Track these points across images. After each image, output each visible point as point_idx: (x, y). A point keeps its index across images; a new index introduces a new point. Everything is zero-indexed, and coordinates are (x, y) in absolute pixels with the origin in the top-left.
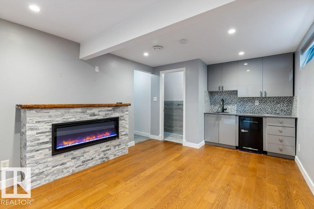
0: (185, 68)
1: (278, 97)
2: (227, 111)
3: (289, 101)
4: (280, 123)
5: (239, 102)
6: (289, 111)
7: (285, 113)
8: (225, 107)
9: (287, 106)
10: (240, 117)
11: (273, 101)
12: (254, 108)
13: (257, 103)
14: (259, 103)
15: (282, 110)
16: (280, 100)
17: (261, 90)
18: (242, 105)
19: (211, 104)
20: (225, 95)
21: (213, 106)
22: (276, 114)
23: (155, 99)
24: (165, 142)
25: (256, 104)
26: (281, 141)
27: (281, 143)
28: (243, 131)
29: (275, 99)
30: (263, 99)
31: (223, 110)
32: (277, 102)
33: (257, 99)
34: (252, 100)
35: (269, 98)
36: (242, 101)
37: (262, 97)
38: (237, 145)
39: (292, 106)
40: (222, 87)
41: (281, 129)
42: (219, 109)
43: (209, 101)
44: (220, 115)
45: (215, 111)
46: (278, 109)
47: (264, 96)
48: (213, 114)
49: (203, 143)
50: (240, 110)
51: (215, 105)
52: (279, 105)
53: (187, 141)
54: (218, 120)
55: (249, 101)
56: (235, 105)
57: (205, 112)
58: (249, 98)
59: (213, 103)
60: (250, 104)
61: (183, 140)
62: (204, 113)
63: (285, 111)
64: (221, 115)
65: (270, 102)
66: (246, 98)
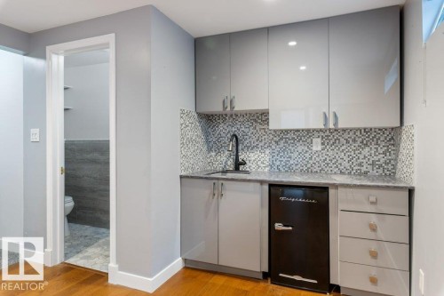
0: (113, 35)
1: (365, 129)
2: (246, 168)
3: (390, 139)
4: (372, 203)
5: (276, 142)
6: (390, 167)
7: (380, 171)
8: (241, 157)
9: (384, 153)
10: (272, 186)
11: (354, 141)
12: (311, 158)
13: (317, 145)
14: (323, 144)
15: (373, 164)
16: (369, 137)
17: (326, 110)
18: (283, 151)
19: (210, 150)
20: (243, 123)
21: (213, 154)
22: (360, 174)
23: (35, 134)
24: (68, 269)
25: (314, 148)
26: (374, 255)
27: (373, 262)
28: (279, 226)
29: (358, 133)
30: (332, 135)
31: (238, 165)
32: (362, 142)
33: (316, 134)
34: (305, 135)
35: (344, 130)
36: (282, 139)
37: (330, 129)
38: (266, 269)
39: (397, 152)
40: (231, 101)
41: (374, 219)
42: (229, 163)
43: (201, 140)
44: (221, 182)
45: (220, 168)
46: (364, 161)
47: (331, 126)
48: (201, 178)
49: (177, 265)
50: (278, 163)
51: (218, 152)
52: (367, 149)
53: (121, 269)
54: (216, 195)
55: (299, 141)
56: (267, 152)
57: (183, 173)
58: (298, 131)
59: (212, 145)
60: (300, 149)
61: (110, 265)
62: (181, 177)
63: (380, 166)
64: (224, 182)
65: (348, 142)
66: (291, 131)
